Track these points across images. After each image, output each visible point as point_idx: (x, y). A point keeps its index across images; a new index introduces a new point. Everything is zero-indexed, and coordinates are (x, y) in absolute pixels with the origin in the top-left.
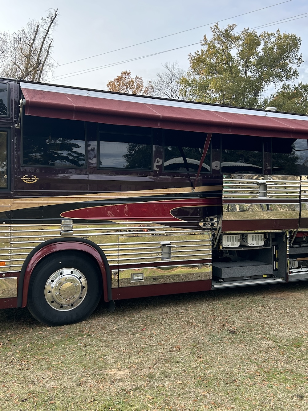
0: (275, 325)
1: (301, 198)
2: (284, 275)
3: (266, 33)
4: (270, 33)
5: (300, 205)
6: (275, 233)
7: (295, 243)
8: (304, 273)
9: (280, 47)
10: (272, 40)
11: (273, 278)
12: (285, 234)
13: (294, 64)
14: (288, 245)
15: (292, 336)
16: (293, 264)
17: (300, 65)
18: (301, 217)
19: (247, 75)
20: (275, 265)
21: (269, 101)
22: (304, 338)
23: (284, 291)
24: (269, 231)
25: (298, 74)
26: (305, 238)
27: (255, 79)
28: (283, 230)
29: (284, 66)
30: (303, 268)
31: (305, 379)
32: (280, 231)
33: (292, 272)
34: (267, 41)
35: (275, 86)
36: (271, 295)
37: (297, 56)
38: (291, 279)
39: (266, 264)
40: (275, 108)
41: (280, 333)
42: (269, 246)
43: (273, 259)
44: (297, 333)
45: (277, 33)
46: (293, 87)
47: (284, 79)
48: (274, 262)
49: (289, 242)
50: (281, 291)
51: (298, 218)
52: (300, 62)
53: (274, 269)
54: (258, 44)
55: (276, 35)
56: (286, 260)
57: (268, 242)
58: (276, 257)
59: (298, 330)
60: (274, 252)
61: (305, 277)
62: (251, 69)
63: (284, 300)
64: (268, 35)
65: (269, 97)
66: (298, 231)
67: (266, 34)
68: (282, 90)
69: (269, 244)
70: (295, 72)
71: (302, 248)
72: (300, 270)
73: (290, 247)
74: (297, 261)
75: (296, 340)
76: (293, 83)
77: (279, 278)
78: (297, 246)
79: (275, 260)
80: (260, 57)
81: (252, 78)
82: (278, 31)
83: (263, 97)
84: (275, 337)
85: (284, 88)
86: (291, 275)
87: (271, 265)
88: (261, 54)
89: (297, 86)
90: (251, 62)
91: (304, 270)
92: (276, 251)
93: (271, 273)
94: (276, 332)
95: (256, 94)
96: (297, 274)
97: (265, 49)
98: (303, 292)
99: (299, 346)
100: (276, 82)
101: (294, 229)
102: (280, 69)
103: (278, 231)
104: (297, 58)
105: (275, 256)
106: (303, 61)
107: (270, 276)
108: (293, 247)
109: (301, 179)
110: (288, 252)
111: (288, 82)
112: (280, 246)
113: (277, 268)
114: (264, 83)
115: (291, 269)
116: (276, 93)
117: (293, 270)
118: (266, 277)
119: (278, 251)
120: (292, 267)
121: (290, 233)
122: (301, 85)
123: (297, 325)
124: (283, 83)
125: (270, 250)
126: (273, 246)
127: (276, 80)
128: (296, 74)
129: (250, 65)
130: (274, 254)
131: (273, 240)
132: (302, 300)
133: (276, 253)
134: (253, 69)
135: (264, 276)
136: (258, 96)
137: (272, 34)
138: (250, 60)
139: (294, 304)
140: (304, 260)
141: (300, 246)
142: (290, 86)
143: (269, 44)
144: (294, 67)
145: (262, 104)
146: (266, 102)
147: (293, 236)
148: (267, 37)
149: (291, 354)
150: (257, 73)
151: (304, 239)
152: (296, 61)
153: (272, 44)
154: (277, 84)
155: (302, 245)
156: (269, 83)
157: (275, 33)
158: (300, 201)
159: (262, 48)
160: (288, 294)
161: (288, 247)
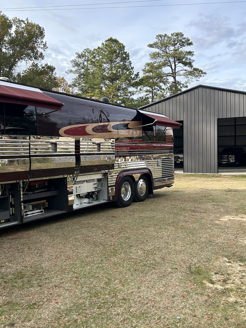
0: (5, 263)
1: (31, 154)
2: (19, 218)
3: (18, 18)
4: (20, 19)
5: (30, 159)
6: (11, 184)
7: (27, 190)
8: (37, 214)
9: (29, 32)
10: (22, 26)
11: (10, 221)
12: (19, 184)
13: (41, 49)
14: (22, 193)
15: (18, 270)
16: (28, 207)
17: (45, 50)
18: (31, 169)
19: (3, 51)
20: (12, 210)
21: (22, 75)
22: (29, 269)
23: (21, 231)
24: (5, 183)
25: (44, 56)
26: (37, 185)
27: (9, 55)
28: (18, 181)
29: (33, 49)
30: (36, 210)
31: (20, 307)
32: (15, 181)
33: (27, 215)
34: (18, 26)
35: (26, 63)
36: (8, 236)
37: (43, 43)
38: (25, 221)
39: (4, 211)
40: (8, 79)
41: (8, 270)
42: (6, 195)
43: (10, 206)
44: (22, 266)
45: (27, 21)
46: (41, 66)
47: (33, 59)
48: (11, 208)
49: (23, 190)
50: (18, 232)
51: (29, 170)
52: (45, 47)
53: (11, 214)
54: (10, 26)
55: (26, 22)
56: (21, 206)
57: (5, 192)
58: (13, 203)
59: (24, 263)
60: (11, 200)
61: (37, 217)
62: (6, 46)
63: (19, 239)
64: (19, 21)
65: (22, 72)
66: (30, 180)
67: (18, 20)
68: (32, 67)
69: (6, 194)
70: (41, 54)
71: (35, 194)
72: (34, 212)
73: (23, 194)
74: (31, 205)
75: (21, 272)
76: (41, 63)
77: (15, 221)
78: (31, 193)
79: (12, 206)
80: (13, 37)
81: (7, 54)
82: (27, 19)
83: (17, 72)
84: (3, 274)
85: (34, 66)
86: (26, 217)
87: (8, 211)
88: (14, 35)
89: (43, 65)
90: (5, 41)
91: (37, 211)
92: (13, 199)
93: (8, 217)
94: (5, 269)
95: (11, 68)
96: (31, 215)
97: (16, 32)
98: (36, 230)
99: (22, 277)
100: (27, 61)
101: (26, 179)
102: (29, 50)
103: (12, 182)
104: (43, 44)
105: (11, 203)
106: (47, 47)
107: (8, 221)
108: (28, 194)
109: (30, 139)
110: (22, 198)
111: (36, 62)
112: (16, 195)
113: (13, 213)
114: (17, 60)
115: (27, 212)
116: (27, 69)
117: (28, 213)
118: (4, 221)
119: (14, 199)
120: (27, 210)
121: (23, 183)
122: (47, 66)
123: (24, 259)
124: (32, 61)
125: (8, 198)
126: (10, 195)
127: (26, 59)
128: (42, 56)
129: (4, 42)
130: (11, 201)
131: (10, 190)
132: (34, 236)
133: (12, 201)
134: (7, 47)
135: (2, 222)
136: (13, 70)
137: (22, 21)
138: (4, 39)
139: (26, 241)
140: (37, 204)
141: (34, 192)
142: (38, 65)
143: (20, 29)
144: (40, 50)
145: (16, 77)
146: (19, 75)
147: (26, 185)
148: (18, 23)
149: (14, 286)
150: (10, 51)
151: (37, 187)
152: (42, 46)
153: (23, 29)
154: (27, 62)
155: (35, 192)
156: (21, 61)
157: (25, 21)
158: (30, 156)
159: (14, 31)
160: (24, 233)
161: (22, 195)
